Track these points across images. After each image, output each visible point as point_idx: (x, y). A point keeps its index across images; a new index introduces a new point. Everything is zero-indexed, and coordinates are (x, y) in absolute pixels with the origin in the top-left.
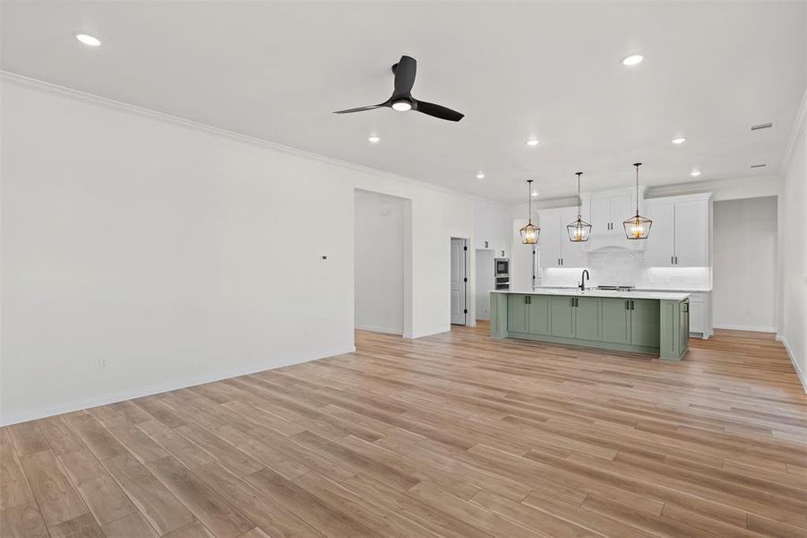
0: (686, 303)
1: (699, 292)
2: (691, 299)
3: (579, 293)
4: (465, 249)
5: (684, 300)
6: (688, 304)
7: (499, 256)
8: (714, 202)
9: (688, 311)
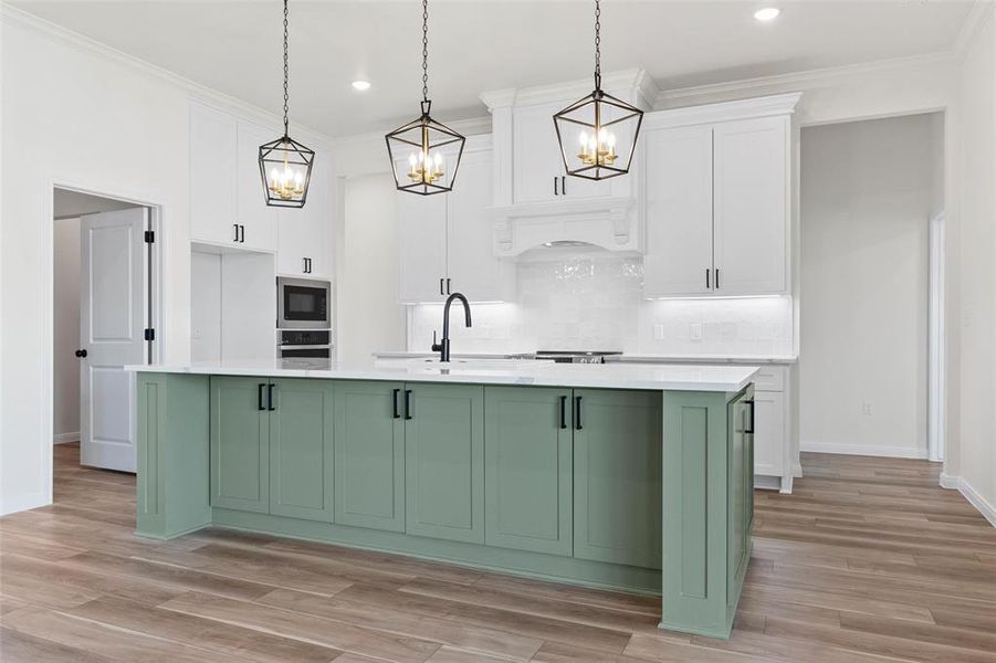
0: (745, 398)
1: (771, 363)
2: (758, 384)
3: (432, 371)
4: (150, 237)
5: (743, 392)
6: (751, 403)
7: (294, 272)
8: (804, 130)
9: (752, 431)
